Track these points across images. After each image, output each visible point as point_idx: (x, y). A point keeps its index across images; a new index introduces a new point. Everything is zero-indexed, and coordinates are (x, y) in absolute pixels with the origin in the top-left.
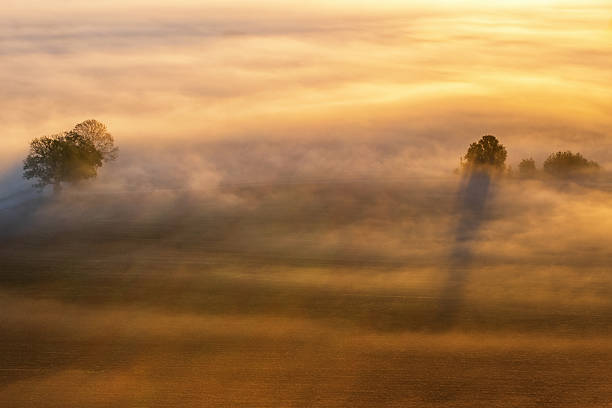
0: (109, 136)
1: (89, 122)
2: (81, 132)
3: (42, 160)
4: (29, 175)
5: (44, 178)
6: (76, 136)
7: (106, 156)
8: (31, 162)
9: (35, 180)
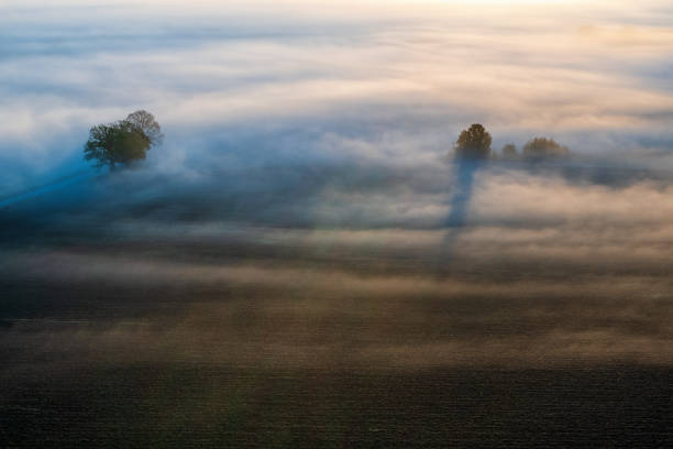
0: (156, 125)
1: (140, 113)
2: (132, 121)
3: (100, 145)
4: (89, 157)
5: (102, 160)
6: (129, 124)
7: (154, 142)
8: (90, 146)
9: (94, 161)
